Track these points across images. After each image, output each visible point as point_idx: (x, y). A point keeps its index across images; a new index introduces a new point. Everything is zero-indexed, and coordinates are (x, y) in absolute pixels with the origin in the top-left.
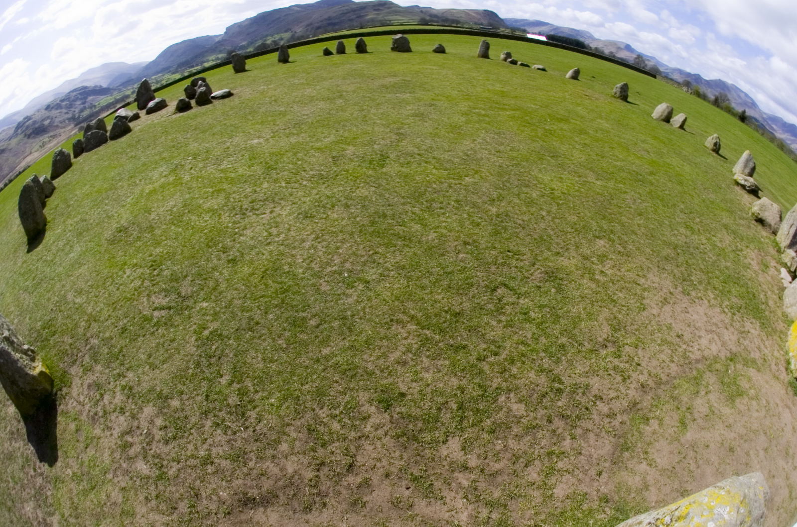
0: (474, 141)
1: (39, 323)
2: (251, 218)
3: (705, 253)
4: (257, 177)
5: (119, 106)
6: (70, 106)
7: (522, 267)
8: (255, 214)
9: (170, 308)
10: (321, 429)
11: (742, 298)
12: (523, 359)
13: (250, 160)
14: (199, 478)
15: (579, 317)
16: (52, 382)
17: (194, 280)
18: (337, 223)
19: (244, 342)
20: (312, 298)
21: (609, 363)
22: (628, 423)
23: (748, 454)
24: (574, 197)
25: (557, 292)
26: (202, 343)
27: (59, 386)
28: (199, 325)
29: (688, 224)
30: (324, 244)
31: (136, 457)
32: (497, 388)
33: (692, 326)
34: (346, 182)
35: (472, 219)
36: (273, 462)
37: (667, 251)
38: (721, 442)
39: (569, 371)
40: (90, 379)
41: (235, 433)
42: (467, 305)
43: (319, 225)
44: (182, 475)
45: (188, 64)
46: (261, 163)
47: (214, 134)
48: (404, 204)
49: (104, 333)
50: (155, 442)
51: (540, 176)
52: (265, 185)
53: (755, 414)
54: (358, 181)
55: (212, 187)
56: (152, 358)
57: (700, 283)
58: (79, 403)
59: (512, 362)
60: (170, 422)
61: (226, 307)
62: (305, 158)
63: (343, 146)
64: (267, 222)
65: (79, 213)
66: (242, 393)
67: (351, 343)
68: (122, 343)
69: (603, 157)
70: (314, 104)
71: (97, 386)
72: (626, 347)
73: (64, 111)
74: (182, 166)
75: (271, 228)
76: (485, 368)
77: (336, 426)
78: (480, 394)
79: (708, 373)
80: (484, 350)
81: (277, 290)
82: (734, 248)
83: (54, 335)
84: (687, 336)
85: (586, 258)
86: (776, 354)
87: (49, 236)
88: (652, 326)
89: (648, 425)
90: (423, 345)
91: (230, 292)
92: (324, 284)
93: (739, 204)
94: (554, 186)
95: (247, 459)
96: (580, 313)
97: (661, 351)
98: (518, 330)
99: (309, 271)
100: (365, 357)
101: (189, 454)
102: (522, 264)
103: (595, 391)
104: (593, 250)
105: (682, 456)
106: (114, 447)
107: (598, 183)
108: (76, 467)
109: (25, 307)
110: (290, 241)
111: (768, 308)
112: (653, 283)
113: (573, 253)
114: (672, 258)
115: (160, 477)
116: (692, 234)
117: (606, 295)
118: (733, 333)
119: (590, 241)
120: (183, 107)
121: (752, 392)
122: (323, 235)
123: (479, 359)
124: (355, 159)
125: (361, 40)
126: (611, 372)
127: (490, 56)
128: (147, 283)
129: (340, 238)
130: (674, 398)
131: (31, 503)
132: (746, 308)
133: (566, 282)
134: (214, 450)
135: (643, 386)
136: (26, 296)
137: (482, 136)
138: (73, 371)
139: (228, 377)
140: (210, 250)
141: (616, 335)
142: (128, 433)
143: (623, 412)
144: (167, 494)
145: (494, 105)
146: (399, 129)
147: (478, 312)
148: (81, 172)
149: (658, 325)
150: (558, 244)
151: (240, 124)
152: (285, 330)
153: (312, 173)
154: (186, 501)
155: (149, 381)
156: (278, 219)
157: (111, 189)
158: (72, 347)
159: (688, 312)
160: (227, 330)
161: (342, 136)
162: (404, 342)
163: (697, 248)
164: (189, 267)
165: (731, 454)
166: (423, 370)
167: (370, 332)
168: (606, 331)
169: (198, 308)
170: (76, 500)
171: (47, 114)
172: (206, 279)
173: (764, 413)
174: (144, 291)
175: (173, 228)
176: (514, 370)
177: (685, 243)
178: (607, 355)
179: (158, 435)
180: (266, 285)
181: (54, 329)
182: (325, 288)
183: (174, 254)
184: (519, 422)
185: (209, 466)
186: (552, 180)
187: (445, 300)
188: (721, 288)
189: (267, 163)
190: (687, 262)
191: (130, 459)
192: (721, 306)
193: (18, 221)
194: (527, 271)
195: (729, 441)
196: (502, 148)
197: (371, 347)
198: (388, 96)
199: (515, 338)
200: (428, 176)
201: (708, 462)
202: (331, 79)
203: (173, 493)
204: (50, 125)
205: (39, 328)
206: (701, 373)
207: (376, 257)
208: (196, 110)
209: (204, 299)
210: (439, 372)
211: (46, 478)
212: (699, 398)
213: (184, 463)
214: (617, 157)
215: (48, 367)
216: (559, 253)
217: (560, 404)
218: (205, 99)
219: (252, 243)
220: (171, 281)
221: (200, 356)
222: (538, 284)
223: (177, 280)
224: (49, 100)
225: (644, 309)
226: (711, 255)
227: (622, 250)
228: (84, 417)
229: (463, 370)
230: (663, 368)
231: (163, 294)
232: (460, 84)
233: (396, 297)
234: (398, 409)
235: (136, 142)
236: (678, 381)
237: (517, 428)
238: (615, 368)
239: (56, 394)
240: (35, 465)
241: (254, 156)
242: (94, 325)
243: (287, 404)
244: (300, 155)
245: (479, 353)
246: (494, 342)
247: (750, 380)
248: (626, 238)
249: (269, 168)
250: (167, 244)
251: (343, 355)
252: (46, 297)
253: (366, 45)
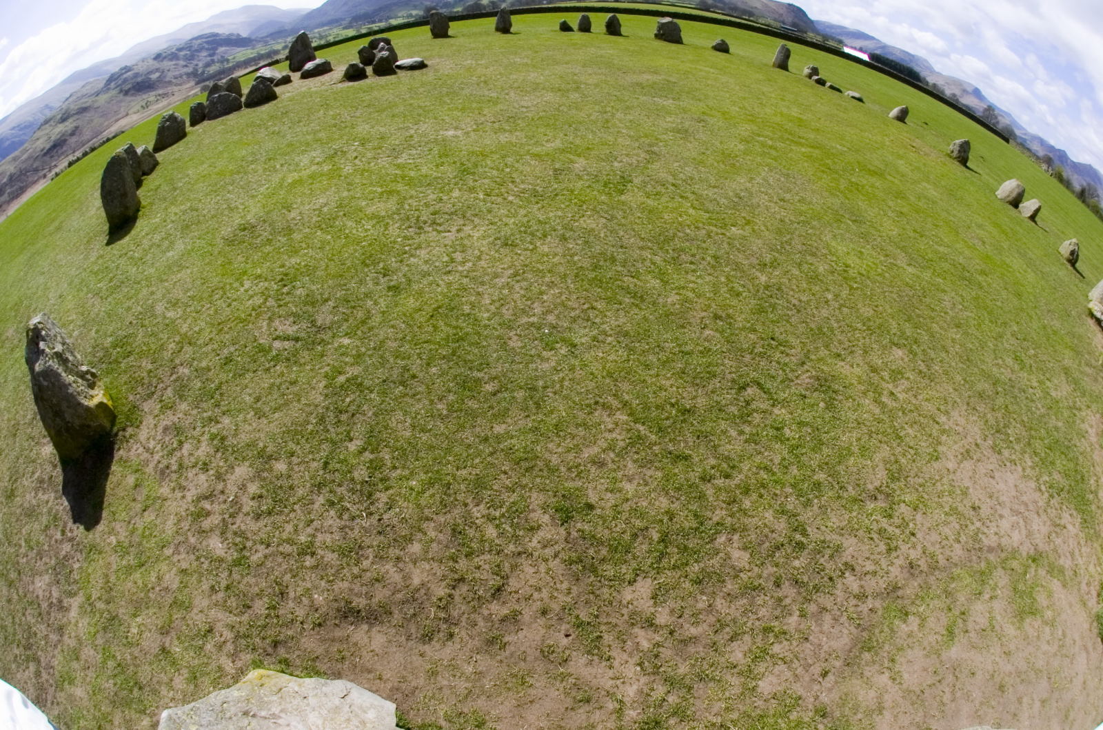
0: (752, 179)
1: (110, 339)
2: (430, 235)
3: (1033, 401)
4: (446, 181)
5: (262, 63)
6: (190, 58)
7: (786, 364)
8: (436, 230)
9: (297, 340)
10: (471, 532)
11: (1067, 476)
12: (762, 491)
13: (440, 157)
14: (291, 570)
15: (849, 449)
16: (113, 418)
17: (337, 307)
18: (546, 259)
19: (390, 398)
20: (495, 355)
21: (875, 523)
22: (880, 613)
23: (1020, 701)
24: (874, 282)
25: (827, 408)
26: (335, 391)
27: (123, 425)
28: (334, 367)
29: (1018, 354)
30: (524, 284)
31: (211, 530)
32: (718, 524)
33: (994, 498)
34: (568, 206)
35: (731, 285)
36: (395, 566)
37: (983, 385)
38: (991, 673)
39: (818, 521)
40: (168, 419)
41: (353, 518)
42: (701, 402)
43: (522, 258)
44: (269, 564)
45: (368, 17)
46: (455, 163)
47: (393, 116)
48: (642, 248)
49: (200, 361)
50: (241, 515)
51: (833, 244)
52: (456, 193)
53: (1045, 647)
54: (585, 207)
55: (381, 186)
56: (260, 402)
57: (1018, 440)
58: (147, 450)
59: (747, 491)
60: (268, 491)
61: (375, 349)
62: (516, 165)
63: (572, 157)
64: (450, 243)
65: (188, 200)
66: (375, 466)
67: (536, 424)
68: (223, 377)
69: (922, 236)
70: (538, 94)
71: (178, 430)
72: (903, 505)
73: (182, 63)
74: (344, 153)
75: (455, 252)
76: (708, 492)
77: (491, 532)
78: (694, 526)
79: (999, 569)
80: (713, 468)
81: (448, 336)
82: (1071, 404)
83: (128, 356)
84: (985, 511)
85: (874, 370)
86: (1091, 568)
87: (141, 226)
88: (942, 485)
89: (905, 621)
90: (632, 444)
91: (384, 329)
92: (515, 338)
93: (1090, 344)
94: (849, 262)
95: (362, 555)
96: (851, 445)
97: (946, 523)
98: (763, 450)
99: (497, 318)
100: (550, 446)
101: (284, 537)
102: (787, 360)
103: (846, 557)
104: (886, 360)
105: (938, 678)
106: (184, 514)
107: (910, 270)
108: (123, 534)
109: (93, 315)
110: (478, 274)
111: (1096, 500)
112: (957, 425)
113: (859, 360)
114: (989, 396)
115: (237, 563)
116: (1021, 369)
117: (891, 427)
118: (1045, 522)
119: (885, 348)
120: (354, 74)
121: (1049, 614)
122: (524, 273)
123: (703, 479)
124: (586, 177)
125: (614, 17)
126: (875, 536)
127: (790, 68)
128: (271, 302)
129: (547, 279)
130: (948, 594)
131: (47, 578)
132: (1069, 493)
133: (840, 397)
134: (320, 537)
135: (911, 565)
136: (97, 301)
137: (763, 174)
138: (146, 406)
139: (359, 443)
140: (366, 270)
141: (892, 485)
142: (206, 498)
143: (876, 595)
144: (241, 586)
145: (786, 136)
146: (650, 145)
147: (714, 414)
148: (199, 145)
149: (951, 485)
150: (840, 342)
151: (432, 107)
152: (450, 391)
153: (522, 186)
154: (266, 599)
155: (250, 432)
156: (466, 242)
157: (239, 172)
158: (151, 374)
159: (993, 478)
160: (371, 379)
161: (572, 143)
162: (609, 436)
163: (1024, 391)
164: (333, 288)
165: (1000, 693)
166: (625, 479)
167: (564, 414)
168: (879, 477)
169: (336, 345)
170: (113, 579)
171: (156, 65)
172: (354, 307)
173: (1056, 647)
174: (265, 312)
175: (319, 233)
176: (747, 504)
177: (1010, 380)
178: (874, 510)
179: (248, 505)
180: (435, 327)
181: (129, 349)
182: (515, 343)
183: (315, 268)
184: (736, 576)
185: (308, 557)
186: (848, 253)
187: (675, 389)
188: (1043, 455)
189: (462, 164)
190: (1007, 407)
191: (202, 532)
192: (1038, 480)
193: (98, 202)
194: (793, 371)
195: (1001, 676)
196: (788, 196)
197: (561, 433)
198: (643, 98)
199: (758, 459)
200: (681, 216)
201: (968, 697)
202: (566, 63)
203: (251, 586)
204: (160, 80)
205: (109, 345)
206: (991, 568)
207: (591, 314)
208: (372, 80)
209: (346, 335)
210: (646, 485)
211: (78, 544)
212: (979, 602)
213: (275, 549)
214: (941, 240)
215: (112, 398)
216: (839, 355)
217: (796, 563)
218: (387, 68)
219: (425, 268)
220: (306, 304)
221: (327, 409)
222: (803, 393)
223: (313, 304)
224: (161, 46)
225: (937, 459)
226: (1040, 406)
227: (925, 370)
228: (149, 469)
229: (679, 489)
230: (943, 547)
231: (291, 319)
232: (744, 98)
233: (608, 372)
234: (579, 524)
235: (282, 113)
236: (959, 571)
237: (732, 585)
238: (881, 532)
239: (116, 435)
240: (65, 527)
241: (446, 151)
242: (188, 349)
243: (431, 491)
244: (509, 160)
245: (704, 470)
246: (728, 458)
247: (1050, 596)
248: (933, 356)
249: (464, 171)
250: (308, 253)
251: (522, 438)
252: (125, 306)
253: (620, 25)
